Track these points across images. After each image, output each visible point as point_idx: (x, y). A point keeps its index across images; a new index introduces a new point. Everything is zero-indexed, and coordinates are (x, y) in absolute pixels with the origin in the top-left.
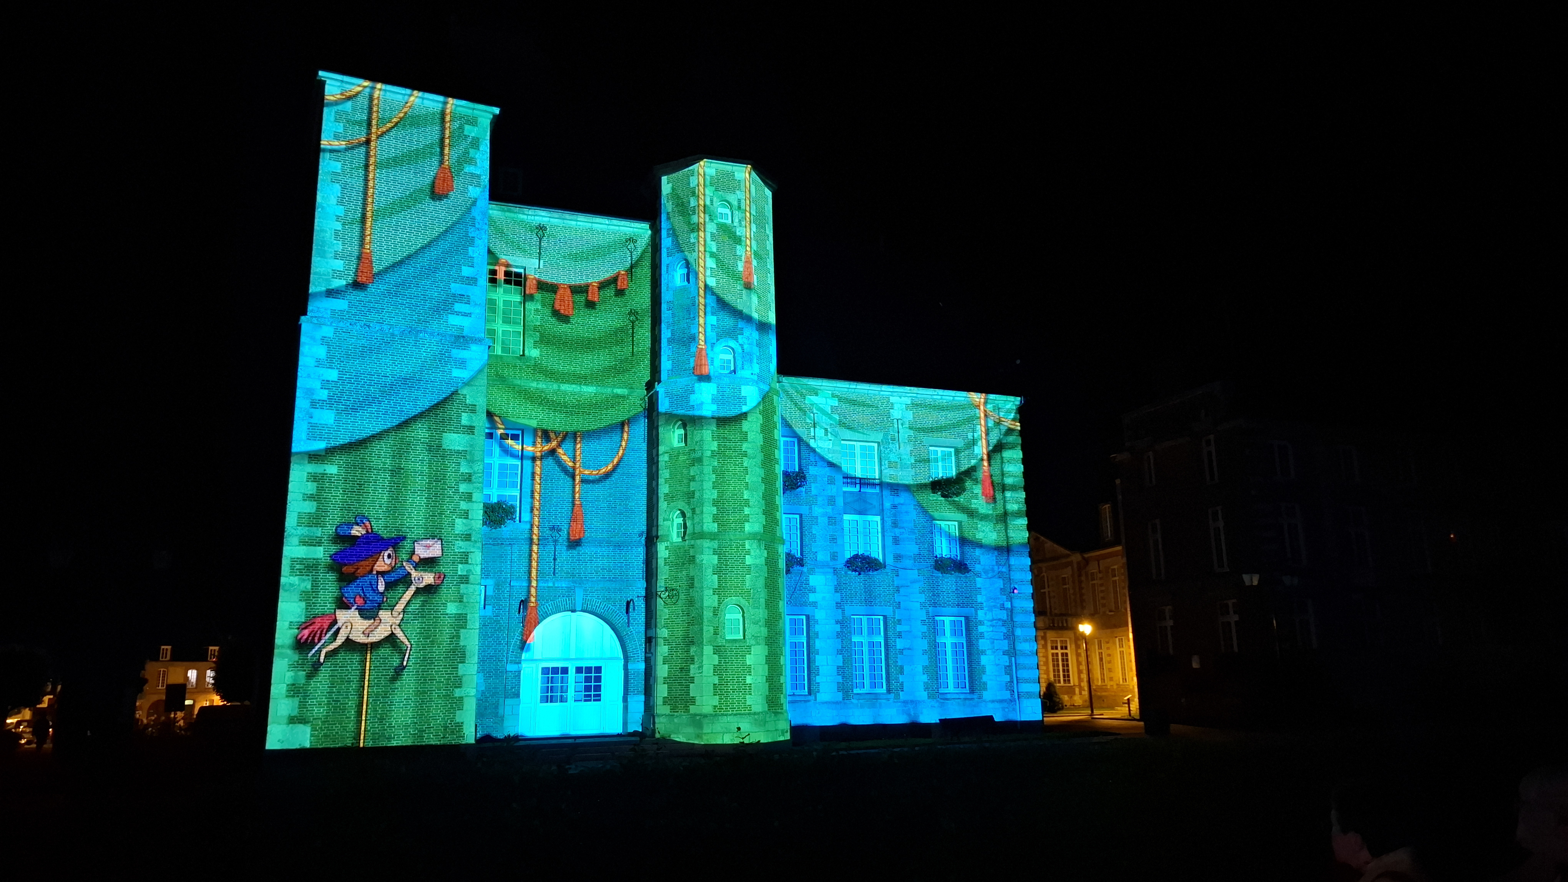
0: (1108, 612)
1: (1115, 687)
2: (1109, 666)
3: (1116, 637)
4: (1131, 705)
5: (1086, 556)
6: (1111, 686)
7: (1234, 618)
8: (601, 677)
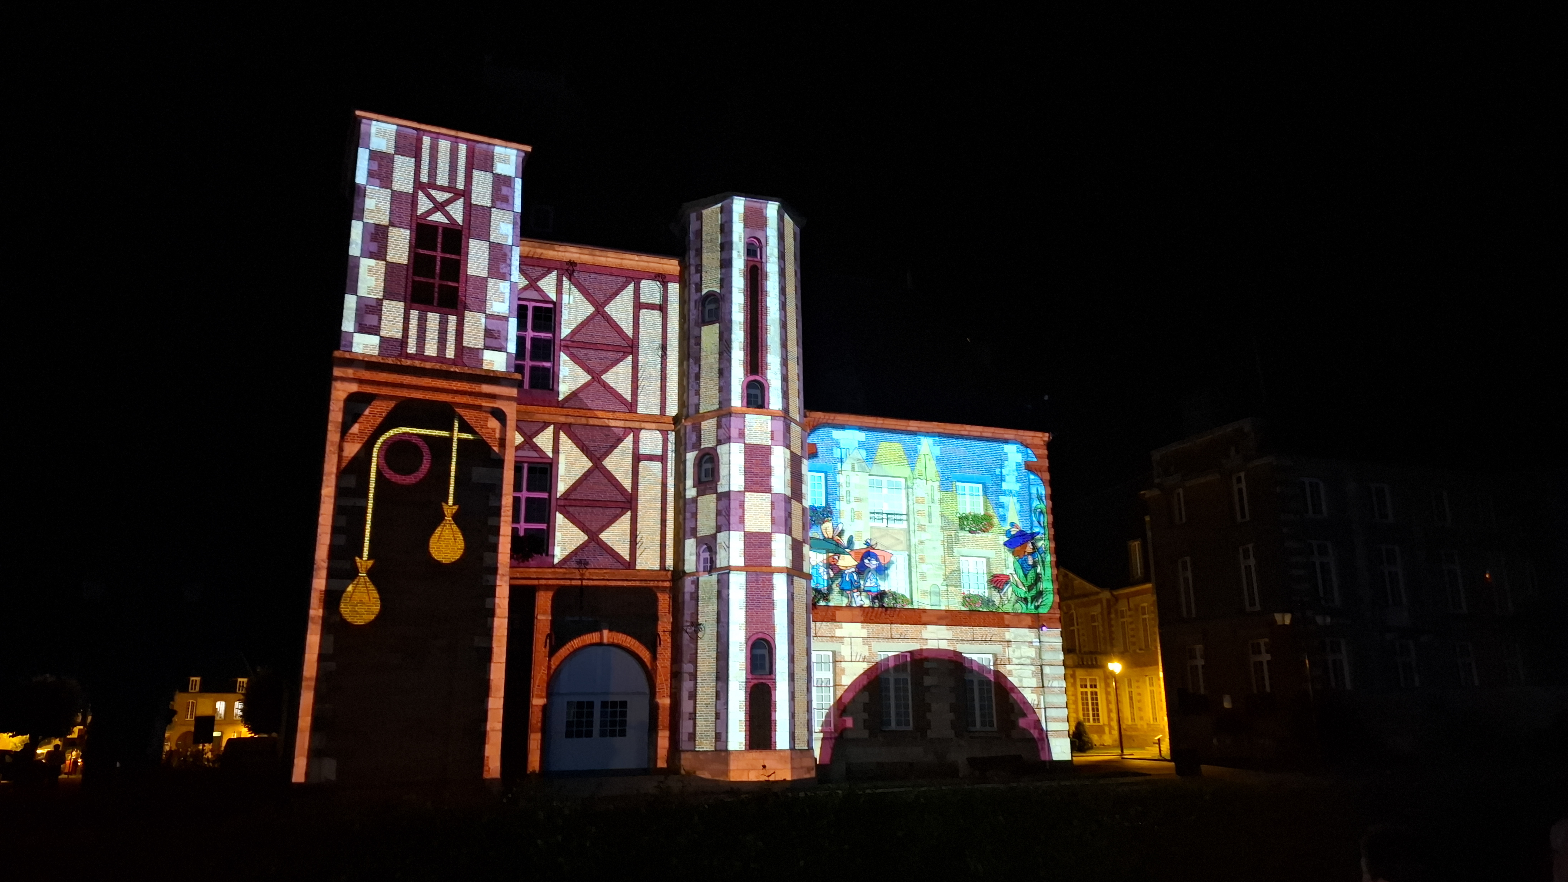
0: (1138, 651)
1: (1145, 726)
2: (1139, 705)
3: (1146, 676)
4: (1161, 746)
5: (1115, 593)
6: (1141, 725)
7: (1266, 657)
8: (626, 712)
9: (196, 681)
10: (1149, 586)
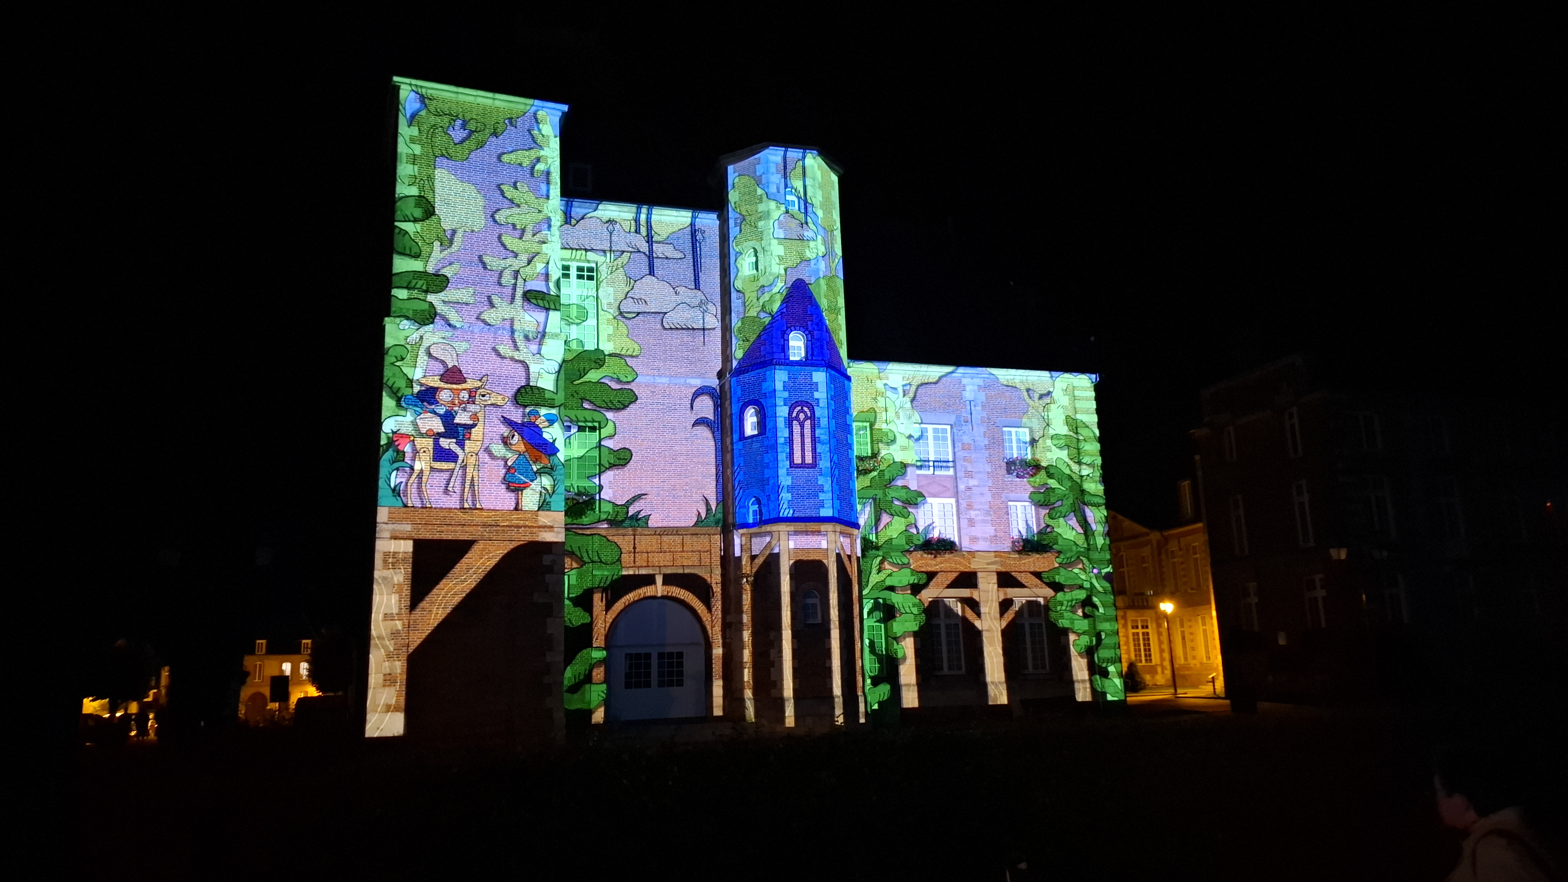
0: (1189, 591)
1: (1198, 666)
2: (1192, 644)
3: (1199, 615)
4: (1216, 684)
5: (1165, 534)
6: (1195, 664)
7: (1320, 593)
8: (682, 662)
9: (262, 643)
10: (1200, 525)
